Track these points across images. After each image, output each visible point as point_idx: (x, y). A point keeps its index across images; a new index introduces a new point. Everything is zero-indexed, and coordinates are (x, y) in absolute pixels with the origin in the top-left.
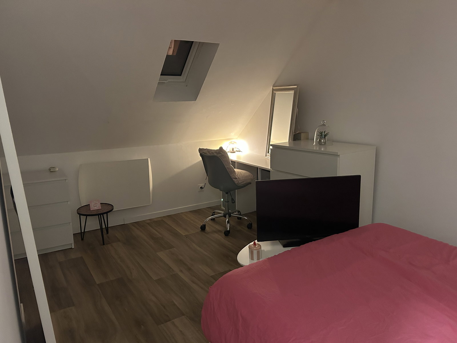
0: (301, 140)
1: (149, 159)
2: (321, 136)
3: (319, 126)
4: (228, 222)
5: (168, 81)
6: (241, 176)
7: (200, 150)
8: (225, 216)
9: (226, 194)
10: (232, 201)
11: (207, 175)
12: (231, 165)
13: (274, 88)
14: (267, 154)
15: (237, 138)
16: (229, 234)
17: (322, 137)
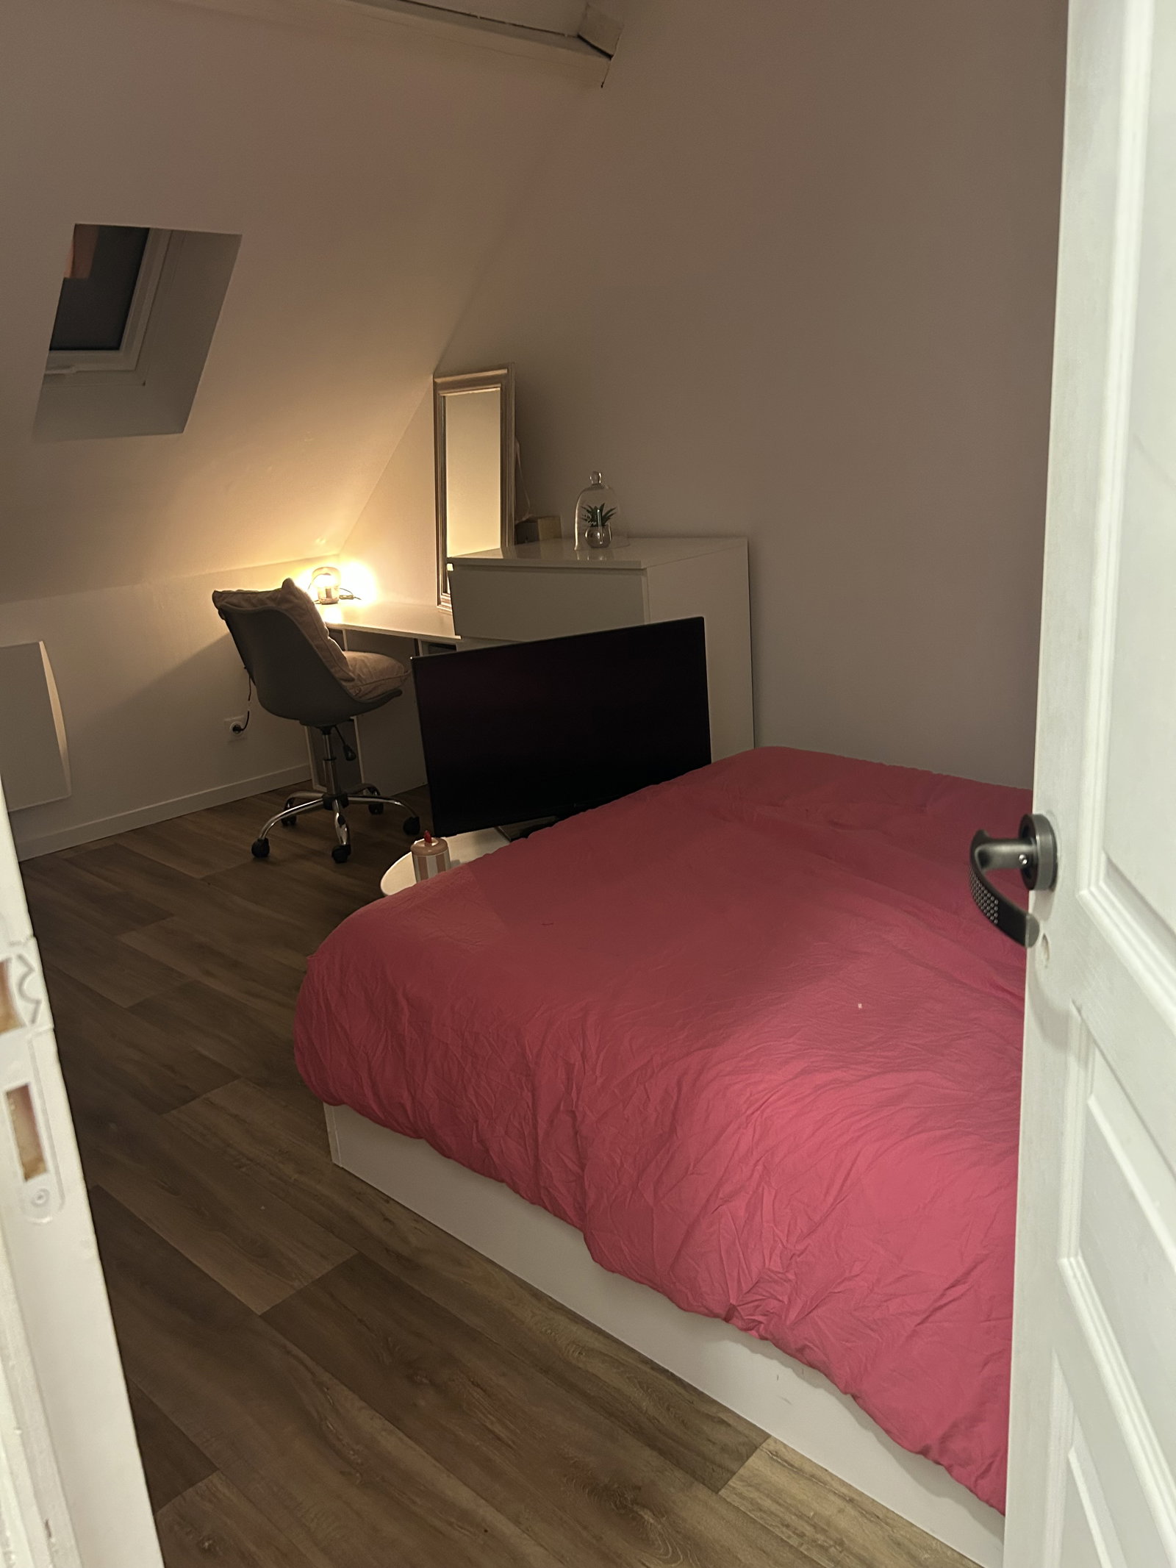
0: (538, 540)
1: (41, 644)
2: (594, 519)
3: (584, 490)
4: (341, 821)
5: (74, 370)
6: (365, 670)
7: (217, 597)
8: (327, 805)
9: (324, 734)
10: (347, 755)
11: (251, 677)
12: (329, 638)
13: (438, 381)
14: (441, 597)
15: (337, 556)
16: (349, 857)
17: (595, 523)
